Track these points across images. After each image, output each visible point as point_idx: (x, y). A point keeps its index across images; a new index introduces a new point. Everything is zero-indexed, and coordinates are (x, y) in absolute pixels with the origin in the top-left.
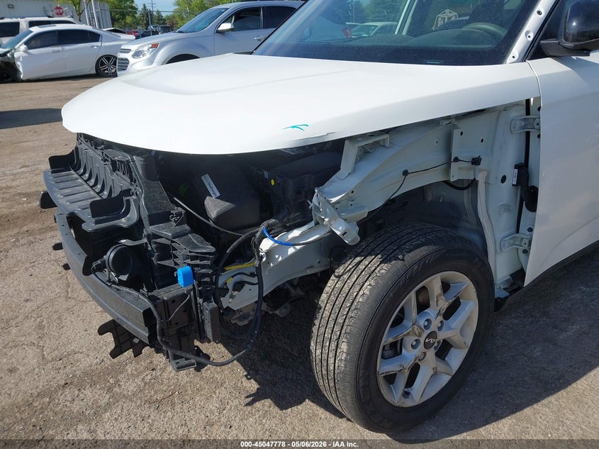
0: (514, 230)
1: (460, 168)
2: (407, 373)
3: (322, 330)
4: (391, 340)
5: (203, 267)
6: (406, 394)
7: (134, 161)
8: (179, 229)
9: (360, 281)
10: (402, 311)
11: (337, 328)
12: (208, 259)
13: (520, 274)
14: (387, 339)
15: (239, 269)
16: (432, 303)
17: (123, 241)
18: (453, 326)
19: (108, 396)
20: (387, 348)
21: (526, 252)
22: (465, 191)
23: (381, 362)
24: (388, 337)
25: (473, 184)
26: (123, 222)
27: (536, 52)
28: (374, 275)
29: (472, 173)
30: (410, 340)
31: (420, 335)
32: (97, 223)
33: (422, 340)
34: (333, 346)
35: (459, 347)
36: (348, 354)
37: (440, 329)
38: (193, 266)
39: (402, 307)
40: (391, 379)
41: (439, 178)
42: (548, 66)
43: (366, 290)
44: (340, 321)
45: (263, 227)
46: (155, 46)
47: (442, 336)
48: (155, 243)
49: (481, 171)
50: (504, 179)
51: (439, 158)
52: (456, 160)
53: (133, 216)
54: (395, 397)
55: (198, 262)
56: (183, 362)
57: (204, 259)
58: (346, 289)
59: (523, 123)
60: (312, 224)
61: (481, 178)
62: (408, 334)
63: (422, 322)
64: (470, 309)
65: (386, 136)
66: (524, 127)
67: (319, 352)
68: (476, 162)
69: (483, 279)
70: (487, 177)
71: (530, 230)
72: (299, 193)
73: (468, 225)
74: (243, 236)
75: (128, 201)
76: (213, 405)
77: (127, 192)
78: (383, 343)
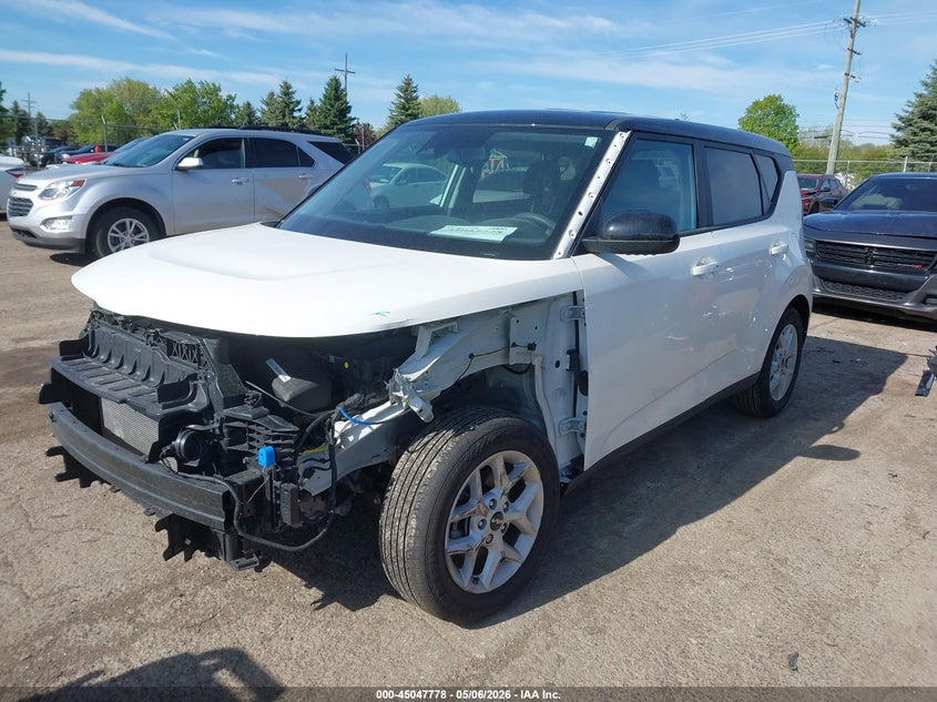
0: (571, 414)
1: (518, 353)
2: (475, 554)
3: (391, 512)
4: (458, 518)
5: (285, 446)
6: (475, 580)
7: (204, 345)
8: (257, 410)
9: (428, 459)
10: (467, 490)
11: (406, 507)
12: (291, 438)
13: (579, 460)
14: (454, 517)
15: (310, 454)
16: (497, 483)
17: (192, 426)
18: (519, 508)
19: (130, 627)
20: (455, 527)
21: (583, 435)
22: (524, 376)
23: (449, 541)
24: (455, 514)
25: (530, 368)
26: (191, 407)
27: (578, 248)
28: (441, 452)
29: (528, 358)
30: (476, 520)
31: (486, 515)
32: (164, 407)
33: (488, 520)
34: (403, 524)
35: (526, 533)
36: (417, 529)
37: (505, 510)
38: (275, 446)
39: (468, 485)
40: (459, 560)
41: (500, 362)
42: (590, 262)
43: (434, 467)
44: (410, 498)
45: (339, 408)
46: (78, 183)
47: (508, 518)
48: (228, 427)
49: (536, 356)
50: (558, 364)
51: (499, 344)
52: (514, 345)
53: (201, 400)
54: (463, 580)
55: (280, 441)
56: (243, 561)
57: (285, 438)
58: (415, 468)
59: (571, 313)
60: (388, 404)
61: (537, 362)
62: (474, 512)
63: (488, 502)
64: (535, 491)
65: (455, 323)
66: (573, 316)
67: (388, 534)
68: (532, 347)
69: (545, 460)
70: (543, 362)
71: (585, 413)
72: (376, 374)
73: (528, 411)
74: (320, 417)
75: (195, 386)
76: (266, 621)
77: (194, 377)
78: (450, 521)
